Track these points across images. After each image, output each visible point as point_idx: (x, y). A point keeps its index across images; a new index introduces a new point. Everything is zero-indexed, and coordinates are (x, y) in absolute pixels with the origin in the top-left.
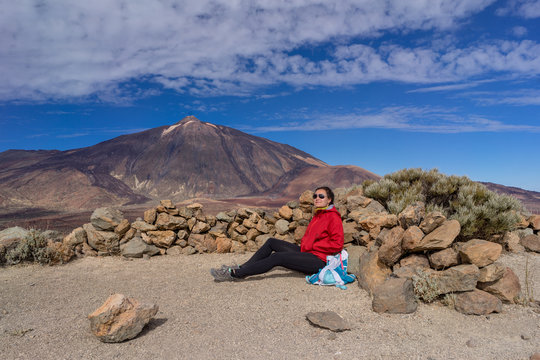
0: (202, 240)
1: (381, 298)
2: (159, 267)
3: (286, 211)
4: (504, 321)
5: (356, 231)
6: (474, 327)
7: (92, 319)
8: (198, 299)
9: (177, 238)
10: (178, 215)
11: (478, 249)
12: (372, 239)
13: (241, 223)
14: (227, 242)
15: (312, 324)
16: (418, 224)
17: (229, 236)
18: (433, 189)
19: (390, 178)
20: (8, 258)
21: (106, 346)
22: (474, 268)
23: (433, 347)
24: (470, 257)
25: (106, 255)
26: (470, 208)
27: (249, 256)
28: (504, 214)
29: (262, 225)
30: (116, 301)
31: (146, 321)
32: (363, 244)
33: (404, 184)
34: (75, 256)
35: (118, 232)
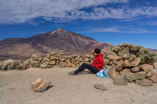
0: (63, 63)
1: (117, 81)
2: (51, 71)
3: (88, 55)
4: (154, 88)
5: (109, 61)
6: (144, 90)
7: (32, 85)
8: (62, 80)
9: (56, 63)
10: (56, 56)
11: (146, 67)
12: (113, 64)
13: (75, 59)
14: (70, 64)
15: (96, 88)
16: (128, 59)
17: (71, 63)
18: (132, 49)
19: (119, 46)
20: (8, 68)
21: (36, 93)
22: (145, 72)
23: (132, 95)
24: (144, 69)
25: (36, 67)
26: (143, 55)
27: (77, 68)
28: (153, 57)
29: (81, 59)
30: (39, 80)
31: (48, 86)
32: (111, 65)
33: (123, 48)
34: (27, 67)
35: (39, 61)
